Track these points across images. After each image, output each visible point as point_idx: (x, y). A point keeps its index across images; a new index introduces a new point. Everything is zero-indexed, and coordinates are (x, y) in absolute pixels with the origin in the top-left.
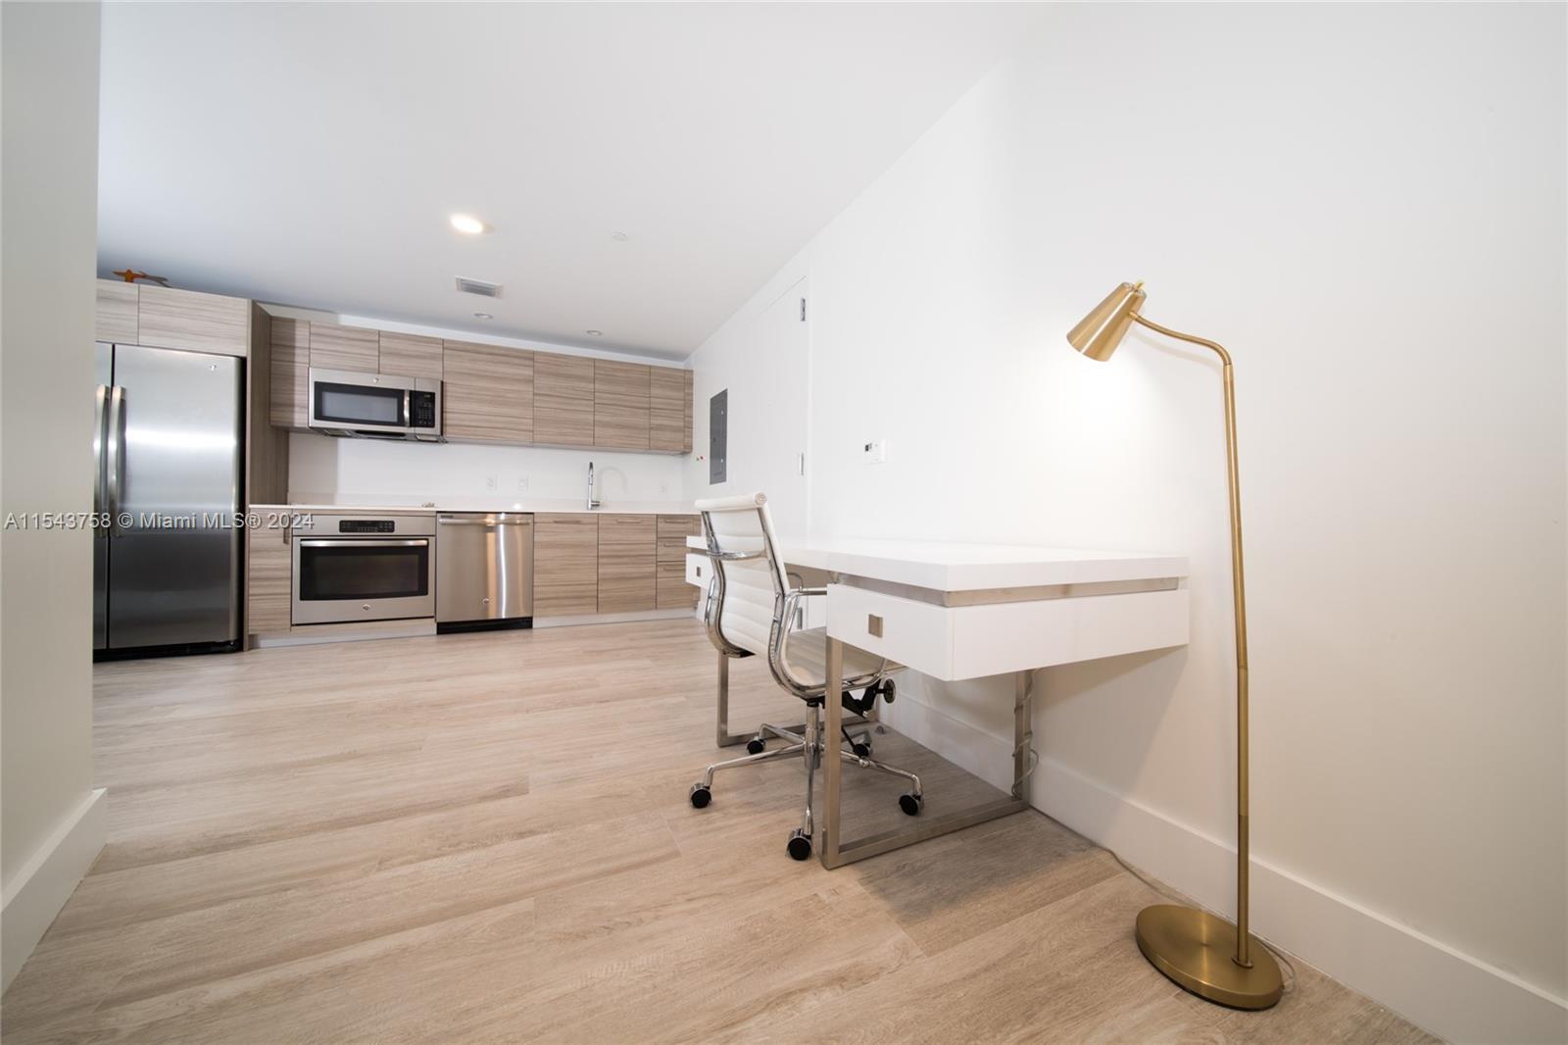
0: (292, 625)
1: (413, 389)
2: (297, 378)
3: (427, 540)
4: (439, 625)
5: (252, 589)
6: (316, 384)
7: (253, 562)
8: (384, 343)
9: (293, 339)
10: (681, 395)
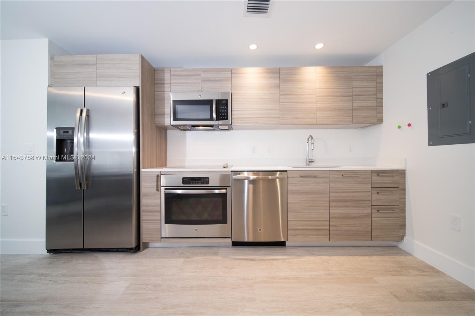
0: (161, 238)
1: (217, 99)
2: (165, 100)
3: (226, 189)
4: (233, 242)
5: (144, 217)
6: (173, 101)
7: (144, 201)
8: (204, 75)
9: (163, 79)
10: (374, 84)
